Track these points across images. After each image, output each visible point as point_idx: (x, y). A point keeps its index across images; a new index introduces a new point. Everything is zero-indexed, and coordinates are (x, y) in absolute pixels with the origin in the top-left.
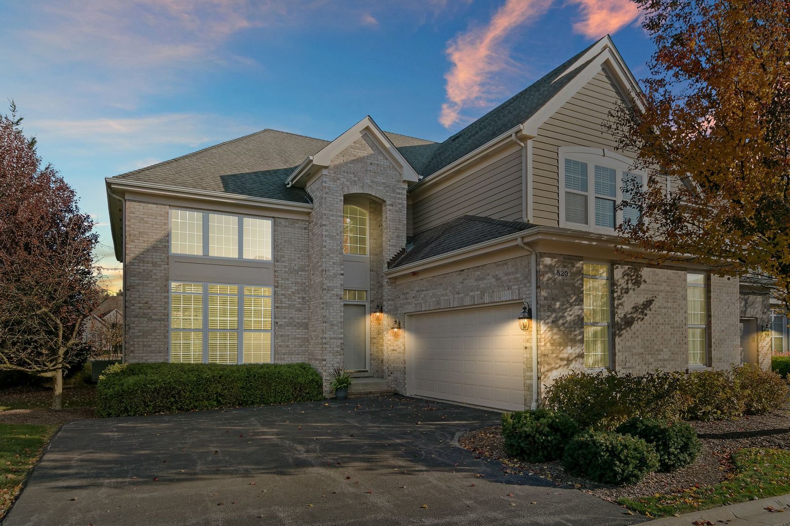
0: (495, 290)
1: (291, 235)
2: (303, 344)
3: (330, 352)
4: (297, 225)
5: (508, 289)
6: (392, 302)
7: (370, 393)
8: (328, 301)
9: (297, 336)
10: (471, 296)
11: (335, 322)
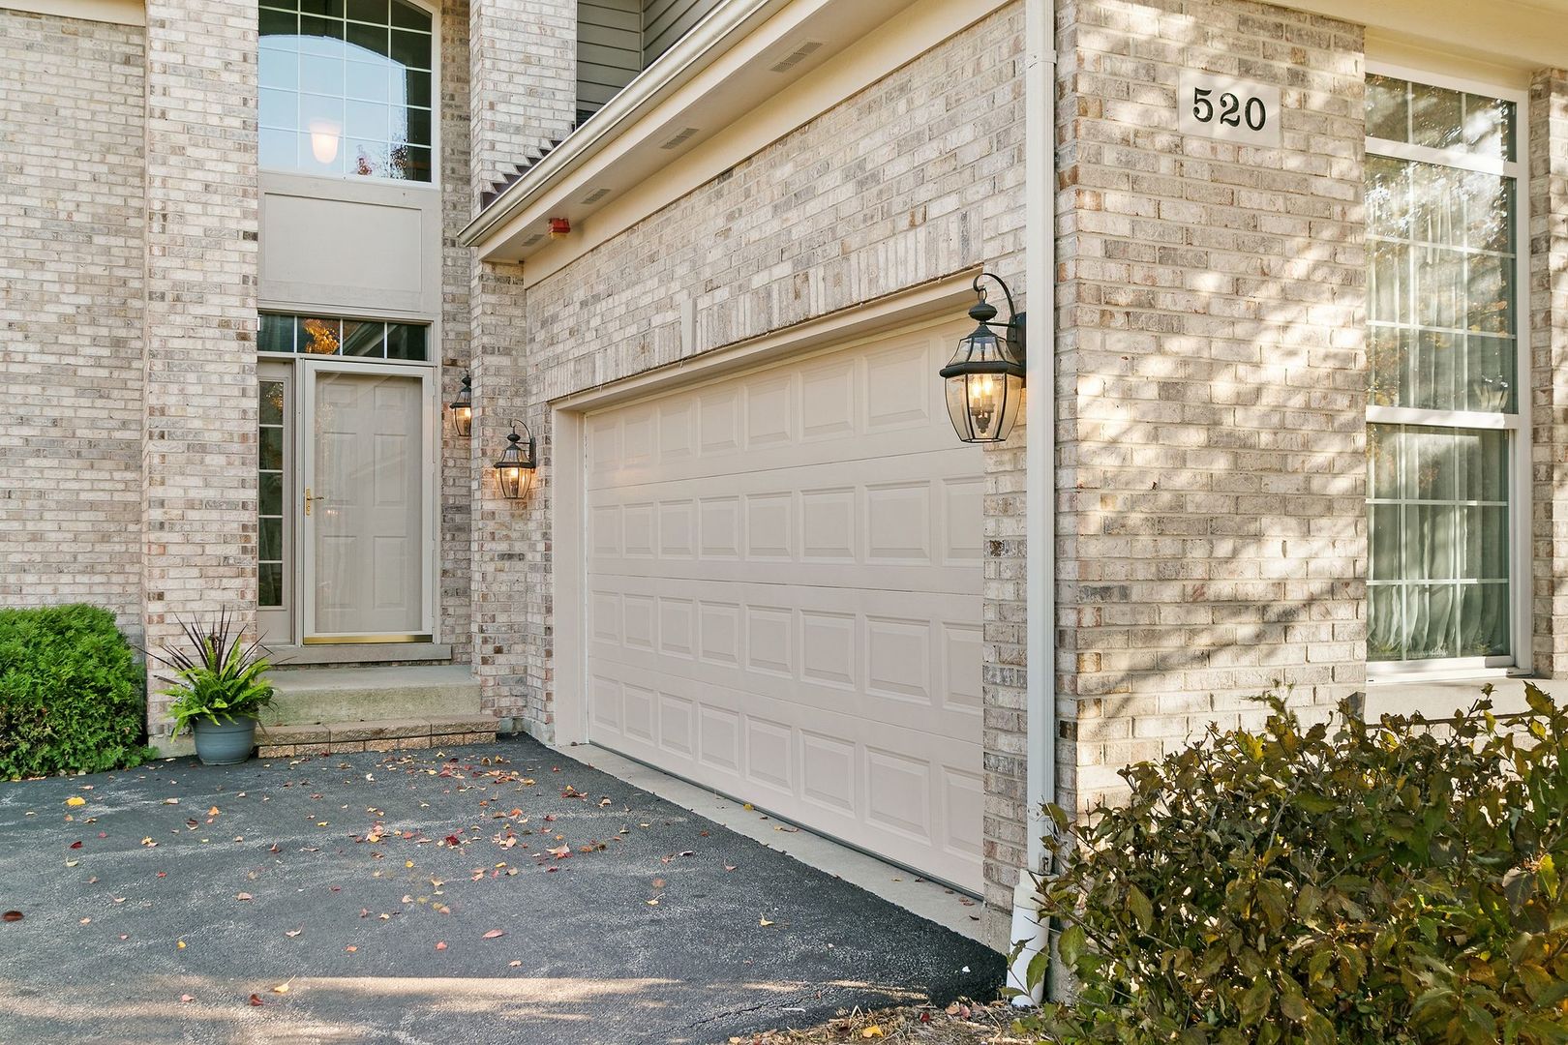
0: (854, 242)
1: (55, 81)
2: (113, 527)
3: (186, 563)
4: (85, 44)
5: (913, 225)
6: (505, 361)
7: (379, 735)
8: (176, 344)
9: (83, 496)
10: (756, 292)
11: (213, 437)
